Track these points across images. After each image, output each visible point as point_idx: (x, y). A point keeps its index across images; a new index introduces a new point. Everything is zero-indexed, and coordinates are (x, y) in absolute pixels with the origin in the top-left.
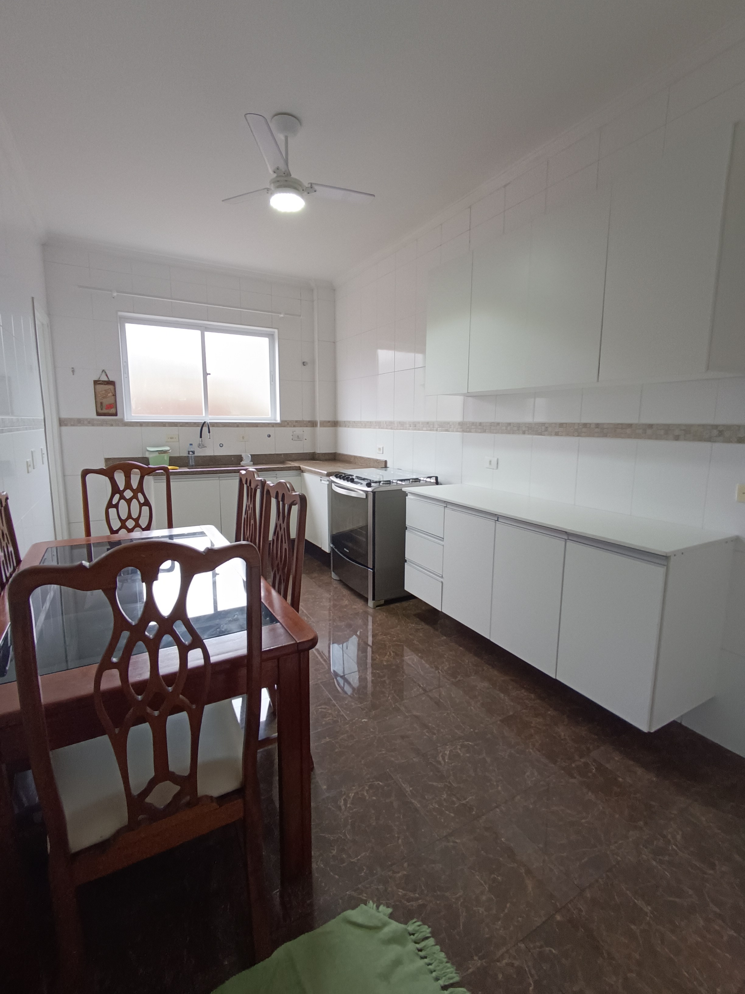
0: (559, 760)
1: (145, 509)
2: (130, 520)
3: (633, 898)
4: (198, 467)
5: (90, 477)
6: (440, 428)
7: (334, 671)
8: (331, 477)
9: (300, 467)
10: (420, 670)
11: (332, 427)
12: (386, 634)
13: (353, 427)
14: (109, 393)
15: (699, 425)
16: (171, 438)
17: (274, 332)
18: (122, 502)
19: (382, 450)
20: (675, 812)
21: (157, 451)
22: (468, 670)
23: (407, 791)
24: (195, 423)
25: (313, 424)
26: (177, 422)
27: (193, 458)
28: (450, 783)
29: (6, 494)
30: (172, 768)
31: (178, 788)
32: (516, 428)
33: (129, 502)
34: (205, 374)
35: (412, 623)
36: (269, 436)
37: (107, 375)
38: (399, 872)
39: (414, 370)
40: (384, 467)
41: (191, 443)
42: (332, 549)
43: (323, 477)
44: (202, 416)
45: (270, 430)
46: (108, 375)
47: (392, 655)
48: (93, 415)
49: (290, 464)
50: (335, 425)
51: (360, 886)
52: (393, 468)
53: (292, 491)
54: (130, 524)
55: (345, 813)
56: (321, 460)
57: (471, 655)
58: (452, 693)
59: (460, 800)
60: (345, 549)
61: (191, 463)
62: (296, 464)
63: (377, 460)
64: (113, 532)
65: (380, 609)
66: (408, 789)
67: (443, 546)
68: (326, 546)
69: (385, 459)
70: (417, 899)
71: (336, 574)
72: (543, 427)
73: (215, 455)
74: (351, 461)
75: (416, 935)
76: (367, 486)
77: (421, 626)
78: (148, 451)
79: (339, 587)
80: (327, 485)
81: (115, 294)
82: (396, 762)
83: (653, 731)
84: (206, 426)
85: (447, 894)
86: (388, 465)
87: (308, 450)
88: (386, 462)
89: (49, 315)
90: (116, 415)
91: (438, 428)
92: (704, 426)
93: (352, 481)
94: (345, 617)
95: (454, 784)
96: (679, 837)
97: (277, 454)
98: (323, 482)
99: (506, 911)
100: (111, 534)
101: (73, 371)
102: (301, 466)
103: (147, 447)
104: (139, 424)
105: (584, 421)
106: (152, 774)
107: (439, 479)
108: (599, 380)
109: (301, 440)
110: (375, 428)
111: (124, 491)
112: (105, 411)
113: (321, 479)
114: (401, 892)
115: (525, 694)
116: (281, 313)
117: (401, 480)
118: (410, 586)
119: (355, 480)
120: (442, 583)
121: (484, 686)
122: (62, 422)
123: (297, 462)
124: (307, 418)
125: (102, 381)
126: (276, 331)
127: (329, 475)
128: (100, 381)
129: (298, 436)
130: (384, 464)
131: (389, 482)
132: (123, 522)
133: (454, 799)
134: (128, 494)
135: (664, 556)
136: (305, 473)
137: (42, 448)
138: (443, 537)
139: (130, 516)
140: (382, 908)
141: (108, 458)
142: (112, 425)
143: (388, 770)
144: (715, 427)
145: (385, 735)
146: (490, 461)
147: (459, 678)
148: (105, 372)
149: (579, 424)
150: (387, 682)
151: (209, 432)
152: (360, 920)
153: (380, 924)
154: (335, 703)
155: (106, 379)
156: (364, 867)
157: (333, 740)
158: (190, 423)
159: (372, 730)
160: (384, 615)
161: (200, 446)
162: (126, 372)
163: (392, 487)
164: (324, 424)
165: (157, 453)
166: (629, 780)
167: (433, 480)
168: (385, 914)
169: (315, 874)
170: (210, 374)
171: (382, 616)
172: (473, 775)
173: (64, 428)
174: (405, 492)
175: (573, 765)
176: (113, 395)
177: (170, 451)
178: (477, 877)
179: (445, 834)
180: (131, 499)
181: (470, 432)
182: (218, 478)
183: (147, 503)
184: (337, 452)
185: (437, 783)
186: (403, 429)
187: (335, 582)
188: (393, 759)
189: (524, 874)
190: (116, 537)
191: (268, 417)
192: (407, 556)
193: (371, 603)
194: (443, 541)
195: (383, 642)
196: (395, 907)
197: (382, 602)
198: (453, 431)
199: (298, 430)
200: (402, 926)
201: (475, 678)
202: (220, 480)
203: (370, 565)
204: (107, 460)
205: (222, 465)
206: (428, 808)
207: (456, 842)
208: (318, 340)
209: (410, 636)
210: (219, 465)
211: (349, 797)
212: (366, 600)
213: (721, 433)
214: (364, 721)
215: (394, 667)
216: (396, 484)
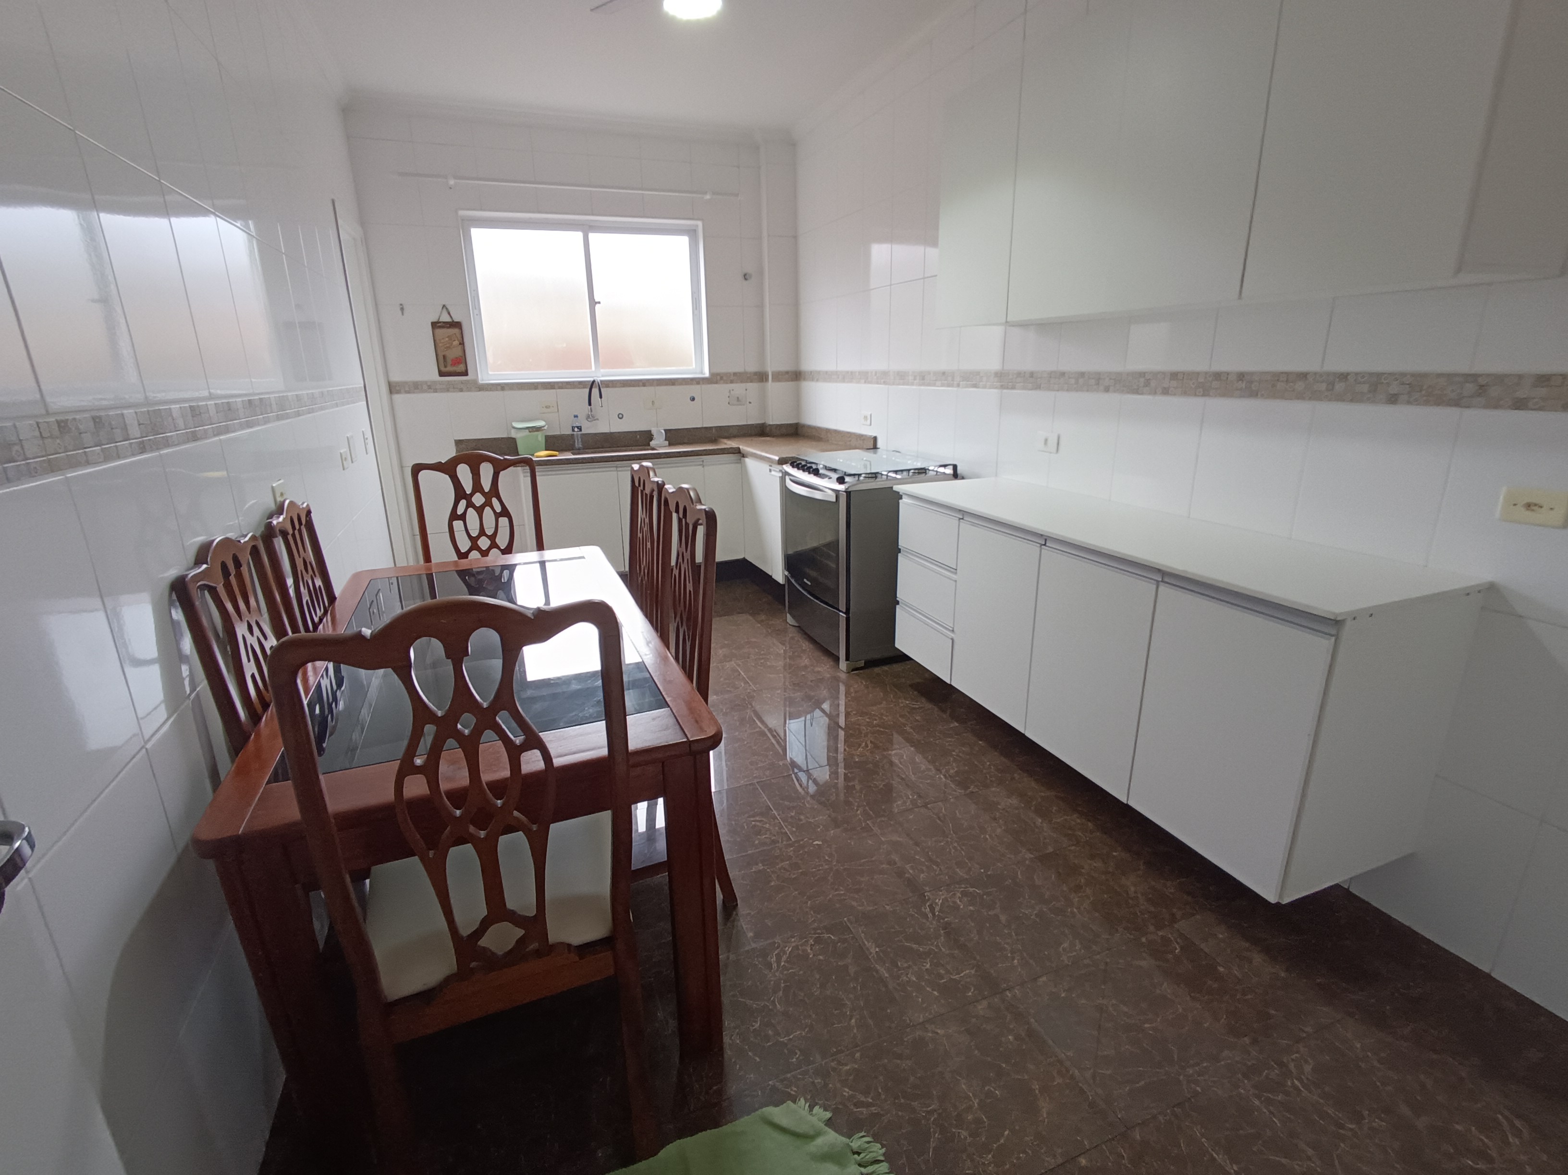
0: (1120, 929)
1: (504, 521)
2: (483, 538)
3: (1210, 1150)
4: (587, 450)
5: (423, 475)
6: (965, 382)
7: (791, 758)
8: (784, 466)
9: (739, 448)
10: (911, 774)
11: (792, 381)
12: (863, 714)
13: (825, 380)
14: (454, 341)
15: (1439, 375)
16: (546, 407)
17: (697, 226)
18: (471, 511)
19: (869, 419)
20: (1309, 1029)
21: (528, 428)
22: (988, 777)
23: (871, 953)
24: (580, 383)
25: (761, 377)
26: (554, 383)
27: (579, 436)
28: (937, 946)
29: (308, 505)
30: (510, 905)
31: (520, 932)
32: (1093, 382)
33: (480, 510)
34: (593, 303)
35: (905, 699)
36: (693, 399)
37: (449, 313)
38: (846, 1065)
39: (922, 280)
40: (872, 447)
41: (576, 414)
42: (787, 579)
43: (773, 465)
44: (590, 370)
45: (695, 390)
46: (451, 313)
47: (869, 747)
48: (433, 374)
49: (726, 444)
50: (797, 377)
51: (789, 1075)
52: (887, 451)
53: (696, 503)
54: (484, 543)
55: (776, 974)
56: (773, 436)
57: (996, 753)
58: (957, 812)
59: (951, 974)
60: (805, 580)
61: (576, 445)
62: (733, 444)
63: (862, 436)
64: (462, 556)
65: (857, 675)
66: (874, 950)
67: (956, 581)
68: (778, 573)
69: (874, 435)
70: (868, 1105)
71: (793, 617)
72: (1142, 380)
73: (612, 431)
74: (821, 436)
75: (862, 1155)
76: (837, 482)
77: (919, 703)
78: (514, 428)
79: (798, 637)
80: (778, 479)
81: (452, 182)
82: (860, 908)
83: (1286, 900)
84: (596, 387)
85: (915, 1104)
86: (879, 445)
87: (753, 419)
88: (875, 439)
89: (363, 222)
90: (466, 373)
91: (960, 381)
92: (1449, 376)
93: (816, 473)
94: (802, 684)
95: (943, 949)
96: (1308, 1068)
97: (706, 428)
98: (773, 473)
99: (1002, 1141)
100: (459, 559)
101: (402, 309)
102: (741, 447)
103: (514, 421)
104: (499, 387)
105: (1217, 367)
106: (484, 912)
107: (959, 468)
108: (1243, 295)
109: (744, 405)
110: (858, 382)
111: (472, 495)
112: (450, 369)
113: (770, 468)
114: (847, 1092)
115: (1079, 821)
116: (706, 193)
117: (896, 472)
118: (904, 642)
119: (821, 471)
120: (953, 640)
121: (1010, 803)
122: (393, 388)
123: (736, 439)
124: (752, 368)
125: (444, 322)
126: (700, 223)
127: (782, 462)
128: (440, 322)
129: (738, 398)
130: (872, 442)
131: (875, 476)
132: (474, 540)
133: (942, 972)
134: (478, 499)
135: (1331, 619)
136: (747, 457)
137: (363, 430)
138: (955, 568)
139: (482, 532)
140: (817, 1109)
141: (460, 440)
142: (461, 390)
143: (845, 919)
144: (1472, 378)
145: (846, 867)
146: (1046, 440)
147: (972, 788)
148: (447, 309)
149: (1206, 373)
150: (858, 787)
151: (601, 397)
152: (784, 1122)
153: (812, 1133)
154: (776, 814)
155: (448, 319)
156: (797, 1051)
157: (768, 868)
158: (574, 382)
159: (827, 858)
160: (862, 683)
161: (590, 417)
162: (477, 307)
163: (878, 483)
164: (779, 376)
165: (527, 430)
166: (1236, 972)
167: (949, 471)
168: (819, 1120)
169: (728, 1053)
170: (599, 303)
171: (859, 685)
172: (976, 938)
173: (396, 397)
174: (898, 493)
175: (1144, 940)
176: (460, 344)
177: (545, 428)
178: (964, 1086)
179: (921, 1020)
180: (483, 507)
181: (1013, 388)
182: (615, 469)
183: (505, 513)
184: (799, 421)
185: (917, 946)
186: (904, 384)
187: (792, 629)
188: (854, 904)
189: (1037, 1092)
190: (464, 564)
191: (691, 368)
192: (900, 595)
193: (843, 665)
194: (956, 573)
195: (857, 727)
196: (836, 1111)
197: (862, 664)
198: (984, 387)
199: (738, 389)
200: (845, 1140)
201: (998, 790)
202: (617, 471)
203: (842, 606)
204: (458, 443)
205: (622, 447)
206: (900, 980)
207: (937, 1033)
208: (769, 236)
209: (900, 719)
210: (618, 447)
211: (785, 953)
212: (837, 659)
213: (1482, 389)
214: (817, 844)
215: (871, 766)
216: (885, 477)
